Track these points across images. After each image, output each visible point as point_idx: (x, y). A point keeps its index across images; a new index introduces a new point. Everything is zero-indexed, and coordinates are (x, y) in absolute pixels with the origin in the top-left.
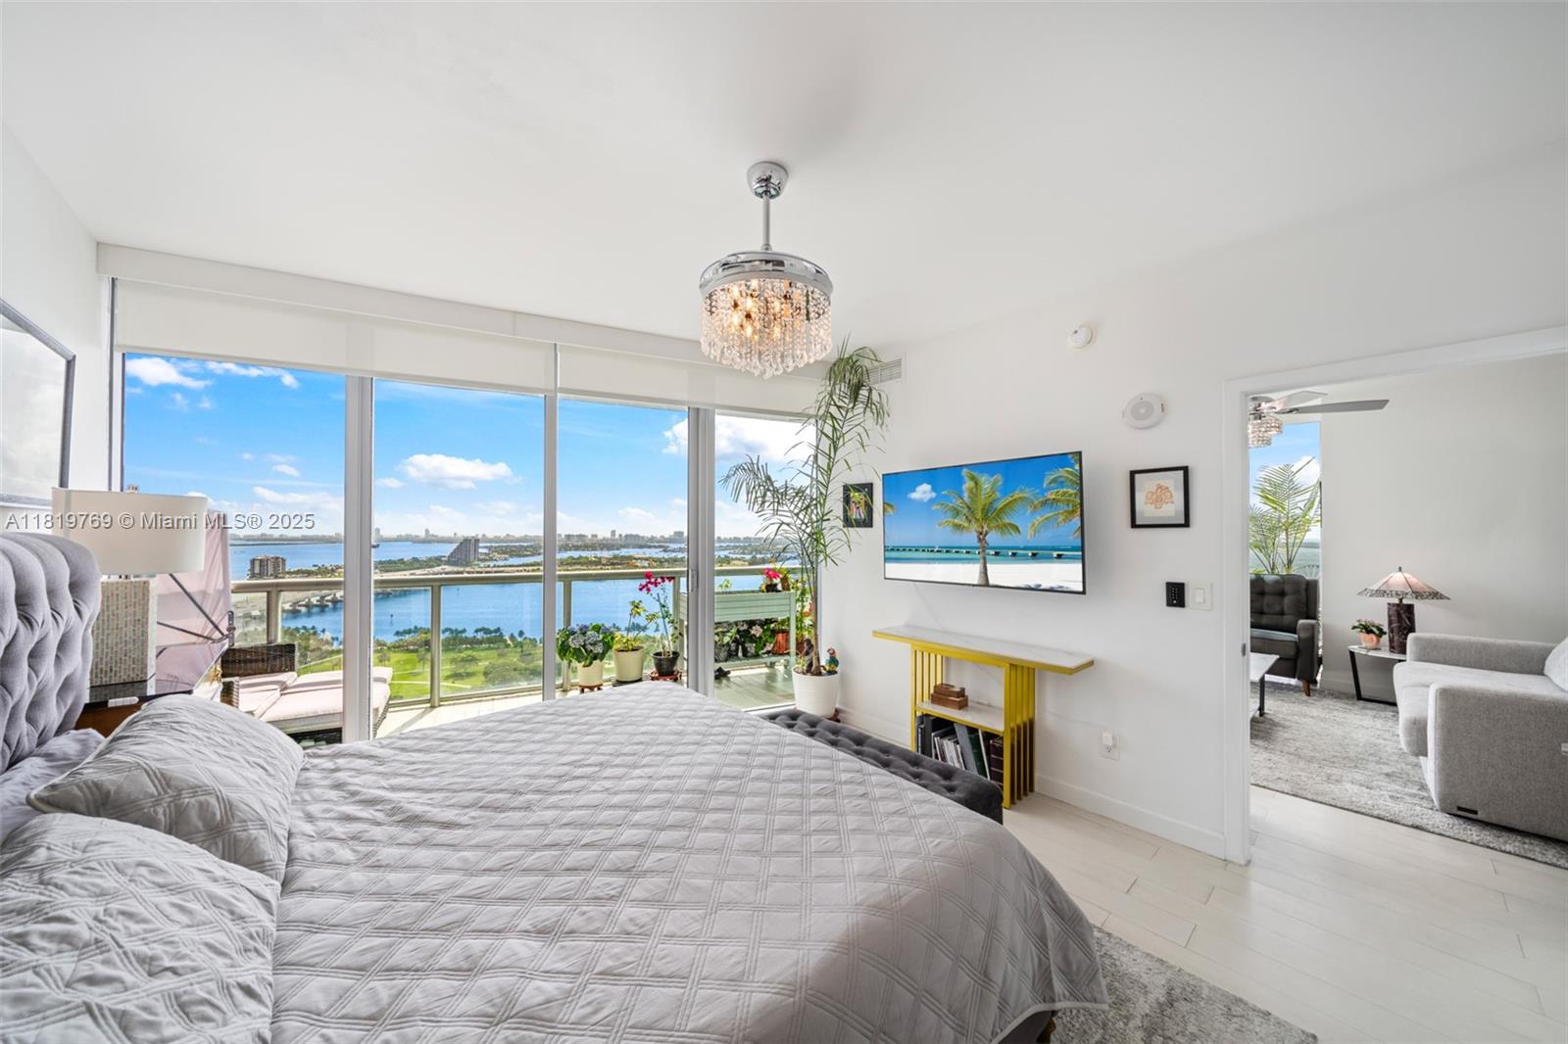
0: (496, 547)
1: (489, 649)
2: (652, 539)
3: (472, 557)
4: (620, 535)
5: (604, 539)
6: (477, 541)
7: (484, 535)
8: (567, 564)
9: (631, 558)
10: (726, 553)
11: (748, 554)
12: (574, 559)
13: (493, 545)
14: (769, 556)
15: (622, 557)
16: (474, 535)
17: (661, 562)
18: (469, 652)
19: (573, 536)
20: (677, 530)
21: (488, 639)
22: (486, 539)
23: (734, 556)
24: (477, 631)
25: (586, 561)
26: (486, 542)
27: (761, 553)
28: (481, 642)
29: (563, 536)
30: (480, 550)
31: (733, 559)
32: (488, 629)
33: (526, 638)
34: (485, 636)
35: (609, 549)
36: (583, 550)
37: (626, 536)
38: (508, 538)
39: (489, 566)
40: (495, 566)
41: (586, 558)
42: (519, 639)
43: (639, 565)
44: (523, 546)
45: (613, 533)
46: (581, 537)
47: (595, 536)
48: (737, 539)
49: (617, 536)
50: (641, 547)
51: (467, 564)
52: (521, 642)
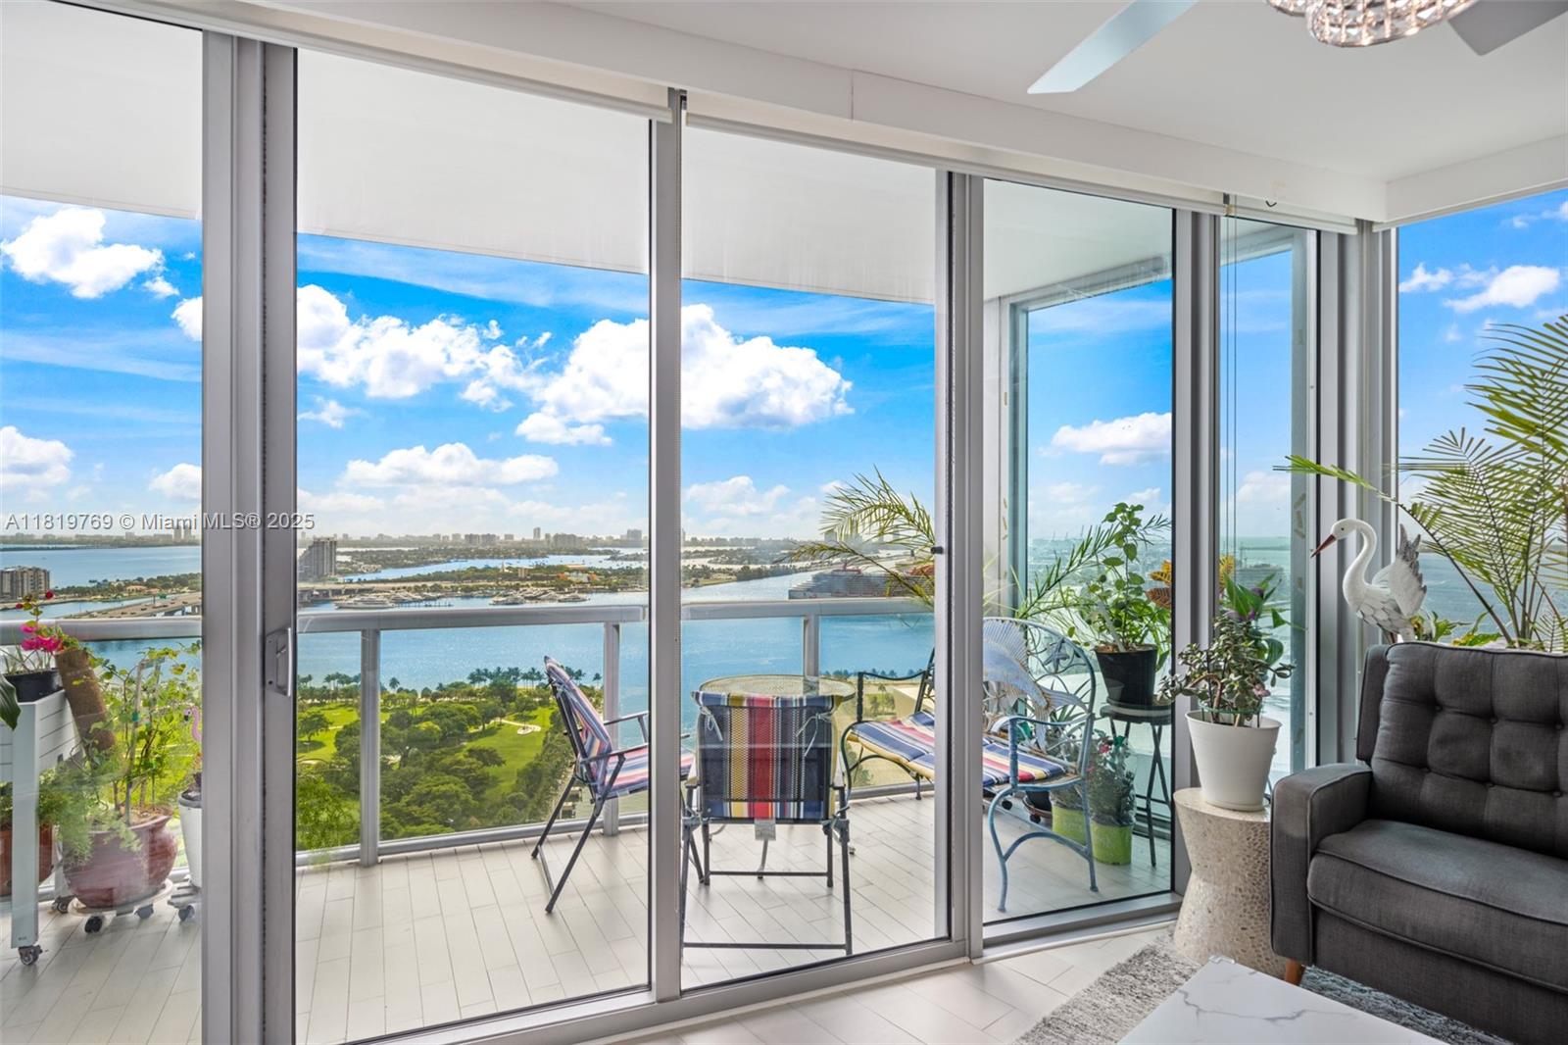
0: (362, 553)
1: (346, 705)
2: (595, 542)
3: (326, 568)
4: (547, 536)
5: (523, 541)
6: (334, 544)
7: (345, 536)
8: (468, 578)
9: (561, 569)
10: (704, 561)
11: (737, 563)
12: (476, 570)
13: (360, 550)
14: (768, 566)
15: (549, 567)
16: (330, 535)
17: (607, 575)
18: (315, 709)
19: (476, 536)
20: (632, 528)
21: (345, 690)
22: (347, 542)
23: (716, 567)
24: (329, 679)
25: (494, 573)
26: (349, 546)
27: (756, 564)
28: (335, 695)
29: (463, 537)
30: (339, 558)
31: (713, 571)
32: (345, 677)
33: (400, 690)
34: (340, 686)
35: (531, 555)
36: (492, 558)
37: (557, 537)
38: (381, 540)
39: (351, 582)
40: (359, 582)
41: (496, 569)
42: (392, 691)
43: (574, 579)
44: (403, 552)
45: (537, 531)
46: (489, 538)
47: (511, 537)
48: (720, 542)
49: (542, 537)
50: (578, 553)
51: (321, 578)
52: (394, 695)
